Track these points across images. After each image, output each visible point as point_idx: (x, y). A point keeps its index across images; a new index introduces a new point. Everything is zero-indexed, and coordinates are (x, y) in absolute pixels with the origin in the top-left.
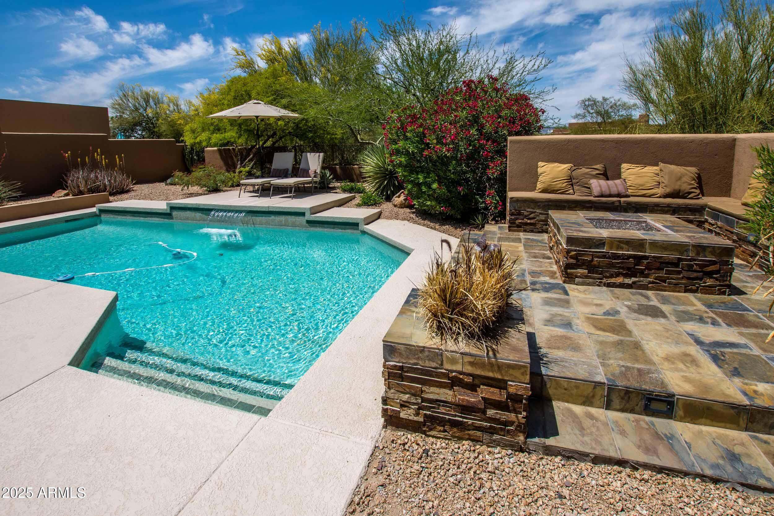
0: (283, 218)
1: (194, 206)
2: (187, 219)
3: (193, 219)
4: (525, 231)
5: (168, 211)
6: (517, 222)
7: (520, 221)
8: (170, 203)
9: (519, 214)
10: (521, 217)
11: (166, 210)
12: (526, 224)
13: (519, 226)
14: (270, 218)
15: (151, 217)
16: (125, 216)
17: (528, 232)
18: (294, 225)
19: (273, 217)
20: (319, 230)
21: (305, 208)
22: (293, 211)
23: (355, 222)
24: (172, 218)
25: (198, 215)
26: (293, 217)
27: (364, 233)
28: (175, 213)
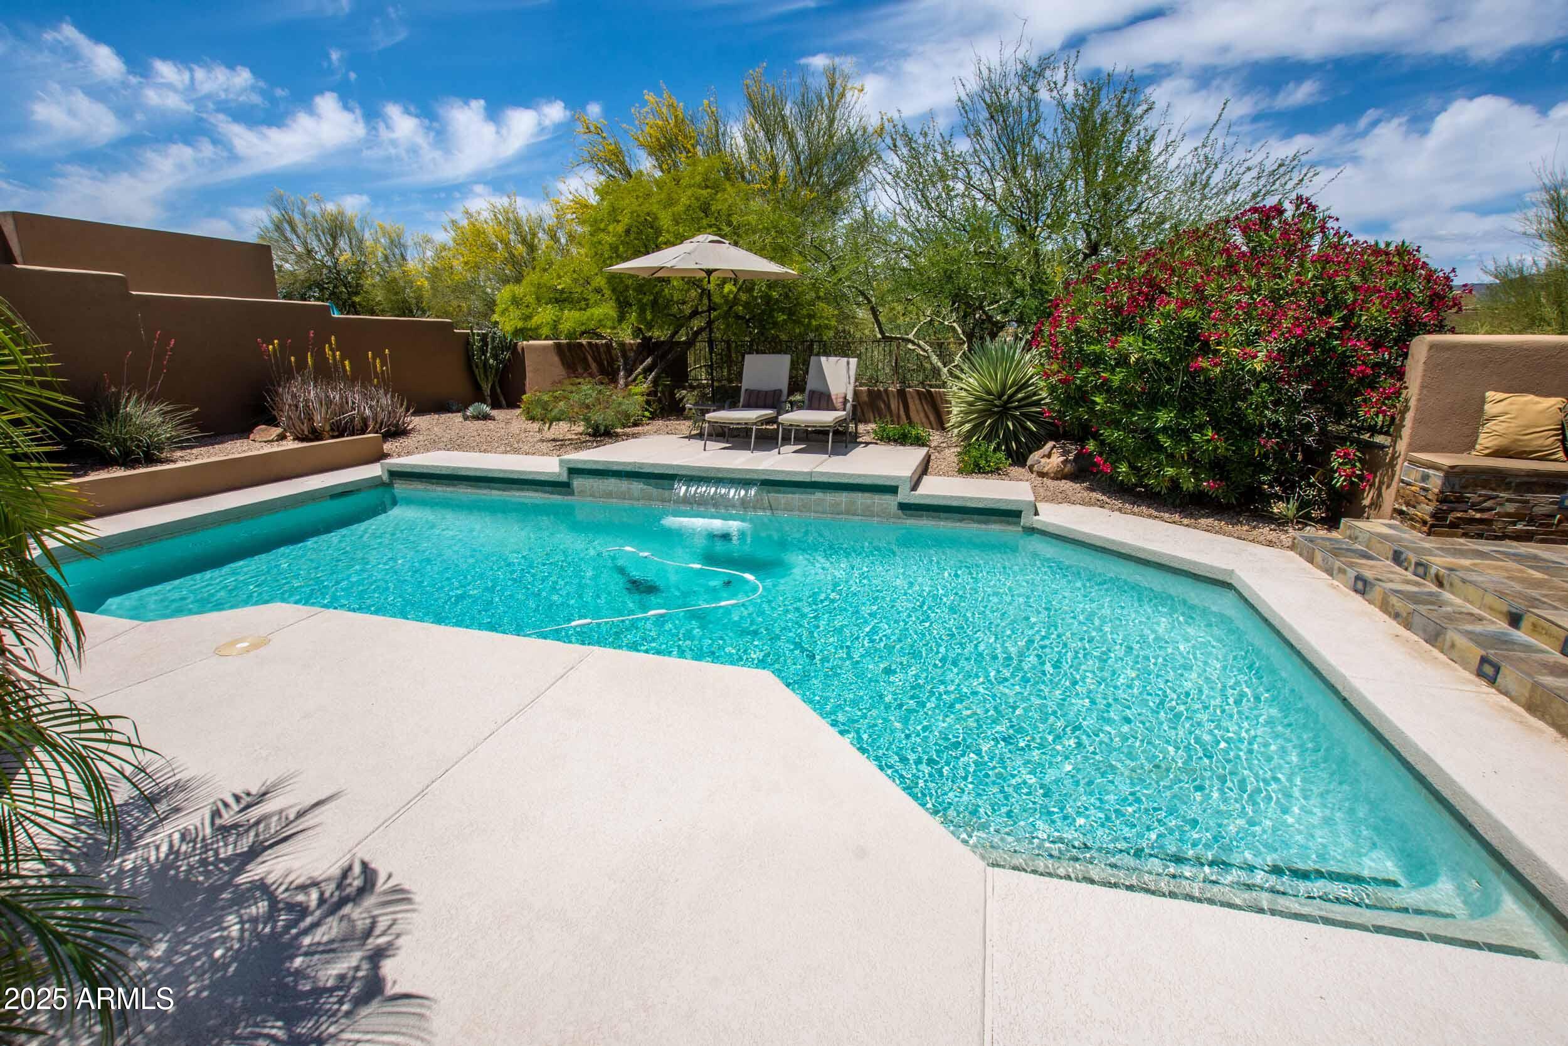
0: (843, 497)
1: (629, 469)
2: (609, 495)
3: (623, 496)
4: (1465, 535)
5: (564, 478)
6: (1451, 517)
7: (1459, 515)
8: (569, 461)
9: (1460, 500)
10: (1462, 506)
11: (559, 475)
12: (1472, 521)
13: (1453, 525)
14: (813, 497)
15: (518, 490)
16: (455, 485)
17: (1472, 537)
18: (868, 513)
19: (819, 495)
20: (926, 525)
21: (899, 478)
22: (868, 482)
23: (1014, 508)
24: (572, 493)
25: (637, 486)
26: (867, 495)
27: (1031, 530)
28: (578, 483)
